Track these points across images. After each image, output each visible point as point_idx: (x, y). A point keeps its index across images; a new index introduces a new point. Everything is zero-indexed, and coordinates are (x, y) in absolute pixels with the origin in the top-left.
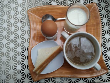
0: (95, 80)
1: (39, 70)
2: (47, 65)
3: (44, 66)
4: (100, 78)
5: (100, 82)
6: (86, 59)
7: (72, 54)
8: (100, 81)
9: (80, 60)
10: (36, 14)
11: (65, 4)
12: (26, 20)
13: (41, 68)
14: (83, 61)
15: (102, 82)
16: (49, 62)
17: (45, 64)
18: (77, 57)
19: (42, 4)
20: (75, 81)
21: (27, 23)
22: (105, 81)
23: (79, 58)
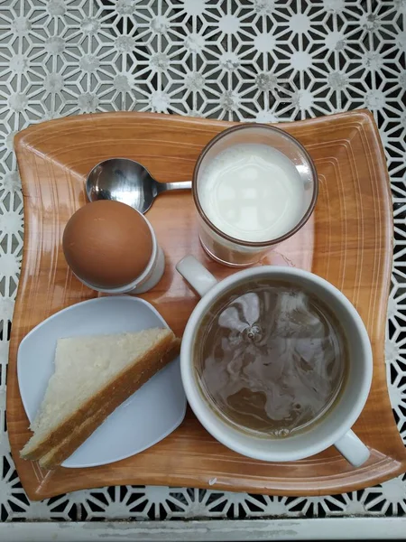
0: (345, 503)
1: (54, 451)
2: (98, 422)
3: (78, 430)
4: (372, 496)
5: (367, 516)
6: (298, 406)
7: (229, 374)
8: (371, 509)
9: (266, 408)
10: (59, 156)
11: (217, 105)
12: (10, 181)
13: (65, 441)
14: (283, 413)
15: (381, 516)
16: (110, 411)
17: (88, 421)
18: (253, 390)
19: (95, 103)
20: (240, 506)
21: (12, 196)
22: (395, 509)
23: (262, 397)
